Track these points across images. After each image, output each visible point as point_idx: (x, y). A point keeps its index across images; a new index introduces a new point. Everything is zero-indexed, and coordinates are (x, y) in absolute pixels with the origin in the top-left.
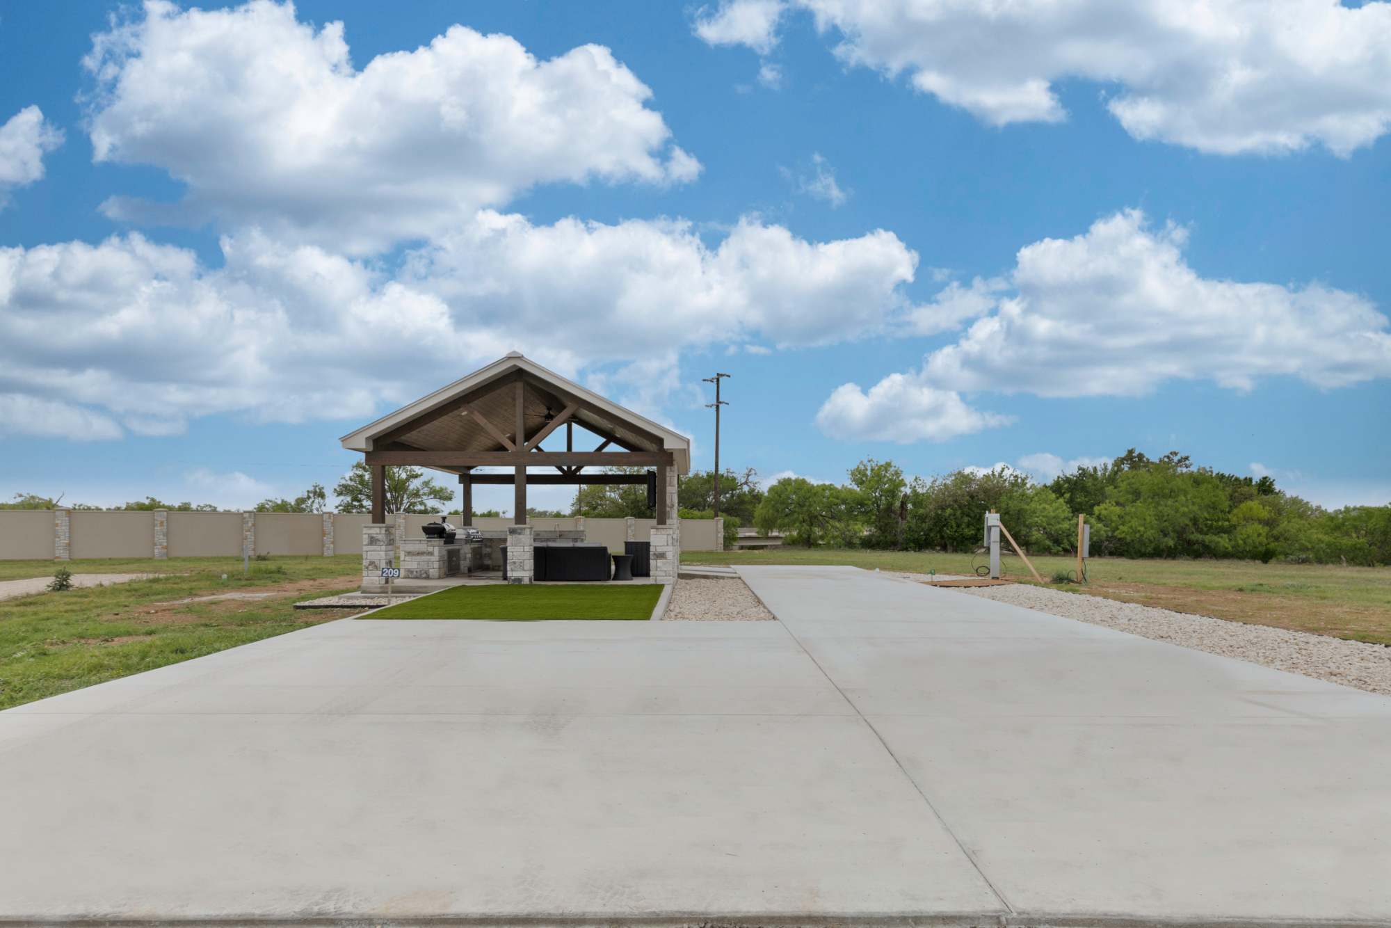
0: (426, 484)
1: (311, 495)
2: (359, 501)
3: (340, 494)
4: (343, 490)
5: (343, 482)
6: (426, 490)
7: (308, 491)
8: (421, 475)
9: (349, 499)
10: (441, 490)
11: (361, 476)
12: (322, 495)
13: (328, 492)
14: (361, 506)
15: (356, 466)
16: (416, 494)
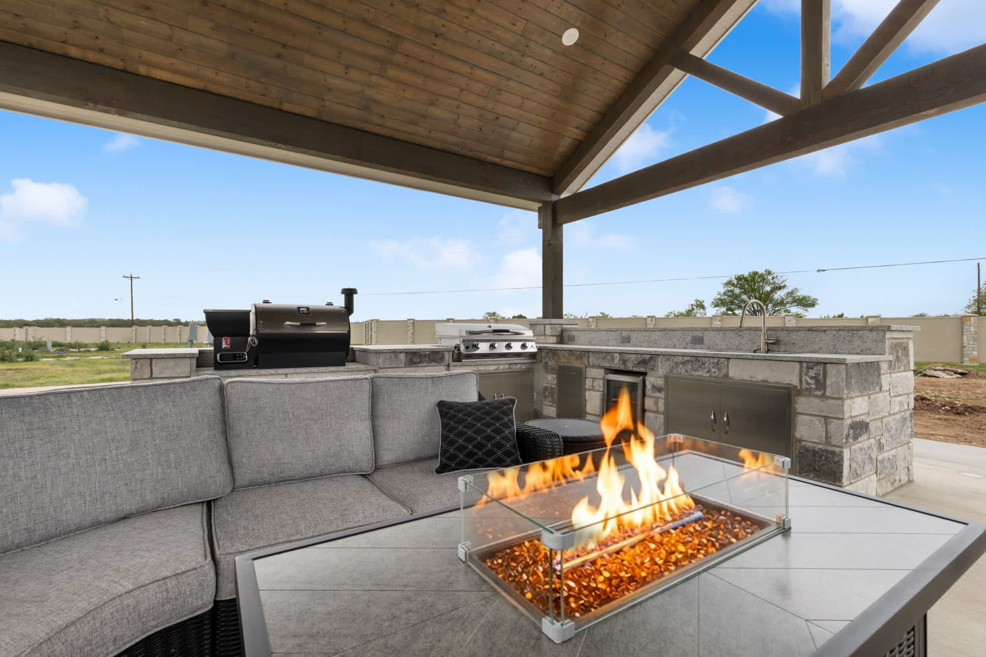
0: (791, 294)
1: (695, 307)
2: (732, 310)
3: (717, 306)
4: (718, 303)
5: (719, 296)
6: (790, 299)
7: (692, 305)
8: (784, 287)
9: (723, 309)
10: (804, 298)
11: (732, 291)
12: (703, 307)
13: (707, 304)
14: (734, 314)
15: (726, 284)
16: (782, 303)
